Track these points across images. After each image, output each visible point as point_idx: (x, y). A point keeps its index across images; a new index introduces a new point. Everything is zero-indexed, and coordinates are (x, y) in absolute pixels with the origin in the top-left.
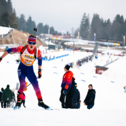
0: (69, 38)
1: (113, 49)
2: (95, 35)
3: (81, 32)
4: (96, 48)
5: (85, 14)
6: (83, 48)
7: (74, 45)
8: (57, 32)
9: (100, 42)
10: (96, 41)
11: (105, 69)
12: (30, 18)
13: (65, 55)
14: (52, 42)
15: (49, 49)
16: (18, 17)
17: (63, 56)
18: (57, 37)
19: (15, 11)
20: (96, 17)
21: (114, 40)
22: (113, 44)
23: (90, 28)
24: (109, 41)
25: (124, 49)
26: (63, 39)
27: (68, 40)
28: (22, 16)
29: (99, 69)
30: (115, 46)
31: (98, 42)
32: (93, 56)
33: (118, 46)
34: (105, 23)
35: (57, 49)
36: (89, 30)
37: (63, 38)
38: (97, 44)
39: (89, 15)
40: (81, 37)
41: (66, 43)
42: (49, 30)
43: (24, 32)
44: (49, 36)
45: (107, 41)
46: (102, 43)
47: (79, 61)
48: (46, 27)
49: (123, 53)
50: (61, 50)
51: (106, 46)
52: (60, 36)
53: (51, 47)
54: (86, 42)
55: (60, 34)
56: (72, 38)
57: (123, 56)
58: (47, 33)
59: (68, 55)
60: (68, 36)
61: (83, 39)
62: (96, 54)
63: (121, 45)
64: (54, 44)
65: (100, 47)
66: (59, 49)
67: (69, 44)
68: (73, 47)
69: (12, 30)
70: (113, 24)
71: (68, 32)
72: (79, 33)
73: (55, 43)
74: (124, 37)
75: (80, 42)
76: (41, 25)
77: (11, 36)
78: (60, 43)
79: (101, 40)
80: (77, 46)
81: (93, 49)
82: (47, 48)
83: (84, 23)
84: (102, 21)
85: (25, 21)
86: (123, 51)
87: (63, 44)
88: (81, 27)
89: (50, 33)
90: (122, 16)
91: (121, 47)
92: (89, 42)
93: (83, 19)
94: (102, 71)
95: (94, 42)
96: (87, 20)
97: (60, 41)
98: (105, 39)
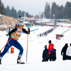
0: (38, 18)
1: (66, 23)
2: (54, 15)
4: (55, 23)
5: (47, 3)
6: (47, 24)
7: (41, 22)
8: (30, 15)
9: (58, 20)
10: (55, 19)
11: (62, 36)
12: (13, 8)
13: (37, 29)
14: (28, 22)
16: (5, 8)
17: (35, 30)
18: (31, 18)
19: (3, 4)
20: (54, 4)
21: (66, 17)
22: (66, 20)
23: (51, 11)
24: (63, 18)
26: (34, 19)
27: (37, 19)
28: (8, 7)
29: (58, 37)
30: (67, 21)
31: (56, 20)
33: (69, 21)
36: (50, 12)
37: (35, 18)
38: (56, 21)
39: (49, 3)
40: (46, 17)
41: (36, 22)
43: (10, 17)
44: (25, 18)
45: (62, 19)
46: (59, 20)
47: (45, 32)
48: (23, 13)
50: (34, 26)
51: (61, 22)
52: (32, 18)
54: (49, 20)
55: (32, 16)
56: (40, 18)
58: (24, 16)
59: (38, 29)
60: (37, 17)
61: (47, 18)
62: (56, 27)
64: (29, 23)
65: (58, 22)
67: (38, 22)
68: (41, 24)
69: (2, 16)
71: (37, 15)
72: (44, 15)
75: (45, 20)
76: (20, 11)
77: (2, 20)
78: (33, 22)
79: (58, 18)
80: (44, 23)
81: (53, 24)
82: (25, 25)
83: (47, 8)
84: (58, 6)
85: (10, 10)
87: (34, 22)
88: (45, 11)
89: (26, 16)
90: (70, 3)
92: (51, 20)
93: (46, 6)
94: (60, 38)
95: (54, 20)
96: (49, 7)
97: (33, 20)
98: (61, 17)
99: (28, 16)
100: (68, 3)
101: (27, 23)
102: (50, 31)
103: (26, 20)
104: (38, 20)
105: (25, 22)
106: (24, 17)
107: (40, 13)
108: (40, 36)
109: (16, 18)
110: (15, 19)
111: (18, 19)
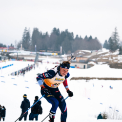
1: (52, 58)
2: (36, 46)
3: (23, 44)
5: (26, 28)
6: (25, 58)
7: (18, 55)
8: (2, 44)
9: (40, 53)
13: (11, 65)
17: (8, 66)
20: (36, 31)
21: (52, 50)
22: (52, 54)
23: (31, 40)
24: (48, 51)
25: (61, 58)
26: (8, 51)
27: (12, 51)
30: (53, 55)
31: (38, 52)
32: (34, 65)
33: (56, 55)
35: (3, 60)
36: (30, 42)
39: (29, 29)
40: (23, 48)
41: (10, 55)
45: (46, 52)
46: (42, 53)
49: (61, 61)
50: (7, 61)
51: (45, 55)
52: (5, 48)
54: (28, 53)
55: (5, 46)
56: (16, 49)
59: (13, 65)
60: (11, 47)
61: (25, 50)
62: (37, 63)
63: (59, 54)
64: (1, 56)
65: (40, 56)
66: (4, 59)
67: (13, 55)
68: (17, 57)
70: (51, 36)
71: (12, 45)
72: (21, 45)
74: (61, 47)
75: (22, 52)
78: (5, 54)
79: (41, 50)
80: (20, 56)
81: (34, 58)
83: (26, 36)
84: (41, 34)
87: (8, 55)
88: (23, 40)
90: (58, 29)
91: (58, 56)
92: (31, 52)
93: (25, 33)
95: (35, 53)
96: (28, 34)
98: (44, 50)
100: (55, 29)
102: (29, 69)
107: (16, 43)
108: (16, 75)
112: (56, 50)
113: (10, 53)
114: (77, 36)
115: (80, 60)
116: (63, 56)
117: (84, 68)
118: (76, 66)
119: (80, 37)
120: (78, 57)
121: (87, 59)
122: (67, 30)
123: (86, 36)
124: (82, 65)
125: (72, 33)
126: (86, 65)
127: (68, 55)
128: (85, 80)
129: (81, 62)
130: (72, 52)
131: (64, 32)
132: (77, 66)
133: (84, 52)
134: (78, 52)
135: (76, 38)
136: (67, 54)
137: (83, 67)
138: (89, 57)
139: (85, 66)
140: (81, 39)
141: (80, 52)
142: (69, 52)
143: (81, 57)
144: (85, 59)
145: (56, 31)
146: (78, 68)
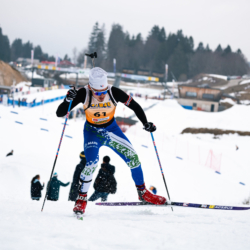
0: (68, 67)
1: (147, 87)
2: (115, 61)
5: (97, 24)
7: (77, 79)
8: (47, 55)
9: (123, 75)
11: (131, 122)
14: (38, 73)
15: (33, 86)
17: (57, 99)
18: (47, 65)
20: (117, 31)
21: (147, 71)
22: (147, 78)
23: (106, 48)
24: (139, 72)
26: (57, 69)
27: (66, 70)
30: (149, 82)
31: (119, 74)
33: (156, 82)
34: (133, 41)
35: (46, 86)
36: (104, 52)
37: (58, 66)
38: (117, 78)
39: (104, 25)
40: (89, 65)
41: (63, 76)
42: (32, 52)
44: (32, 61)
45: (136, 74)
46: (128, 76)
48: (28, 46)
49: (165, 94)
50: (55, 88)
51: (134, 81)
52: (53, 63)
53: (36, 83)
55: (52, 60)
56: (74, 66)
57: (164, 99)
58: (30, 57)
60: (66, 62)
63: (161, 80)
64: (42, 78)
65: (123, 82)
66: (49, 86)
67: (68, 76)
68: (76, 82)
70: (147, 42)
71: (66, 56)
73: (44, 75)
74: (167, 66)
76: (18, 42)
78: (52, 75)
79: (125, 70)
80: (83, 80)
82: (30, 83)
83: (95, 40)
84: (128, 36)
86: (163, 91)
87: (57, 77)
88: (90, 47)
89: (35, 57)
90: (163, 30)
91: (160, 84)
93: (94, 34)
94: (127, 127)
95: (113, 75)
96: (101, 36)
97: (52, 71)
98: (132, 69)
99: (41, 56)
100: (156, 29)
101: (36, 76)
103: (33, 69)
104: (69, 73)
105: (30, 75)
106: (28, 60)
107: (75, 51)
109: (7, 60)
110: (4, 64)
111: (12, 63)
112: (157, 70)
113: (62, 73)
114: (201, 44)
115: (204, 94)
116: (169, 84)
117: (212, 110)
118: (195, 105)
119: (208, 46)
120: (201, 88)
121: (218, 92)
122: (180, 32)
123: (219, 47)
124: (207, 105)
125: (191, 38)
126: (216, 104)
127: (181, 83)
128: (213, 135)
129: (206, 98)
130: (188, 78)
131: (174, 35)
132: (198, 106)
133: (214, 78)
134: (202, 77)
135: (198, 49)
136: (177, 80)
137: (209, 107)
138: (223, 88)
139: (213, 107)
140: (208, 50)
141: (205, 79)
142: (183, 76)
143: (206, 88)
144: (214, 92)
145: (157, 33)
146: (199, 109)
